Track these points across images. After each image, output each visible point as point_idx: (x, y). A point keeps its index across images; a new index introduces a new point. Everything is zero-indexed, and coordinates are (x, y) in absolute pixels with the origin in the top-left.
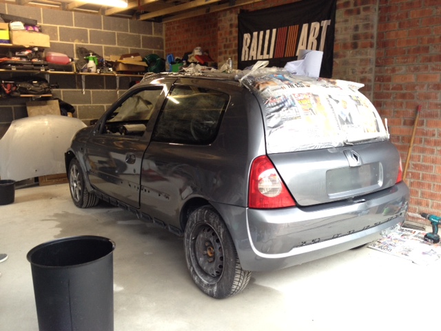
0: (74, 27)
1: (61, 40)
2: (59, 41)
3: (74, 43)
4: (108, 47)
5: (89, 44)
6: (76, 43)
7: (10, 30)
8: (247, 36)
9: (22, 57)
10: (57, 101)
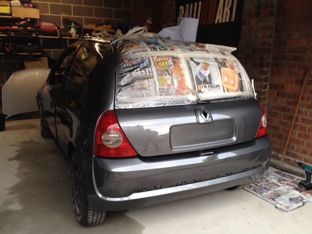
0: (61, 4)
1: (51, 13)
2: (50, 14)
3: (61, 16)
4: (87, 19)
5: (73, 16)
6: (62, 15)
7: (11, 6)
8: (181, 8)
9: (19, 26)
10: (46, 58)
